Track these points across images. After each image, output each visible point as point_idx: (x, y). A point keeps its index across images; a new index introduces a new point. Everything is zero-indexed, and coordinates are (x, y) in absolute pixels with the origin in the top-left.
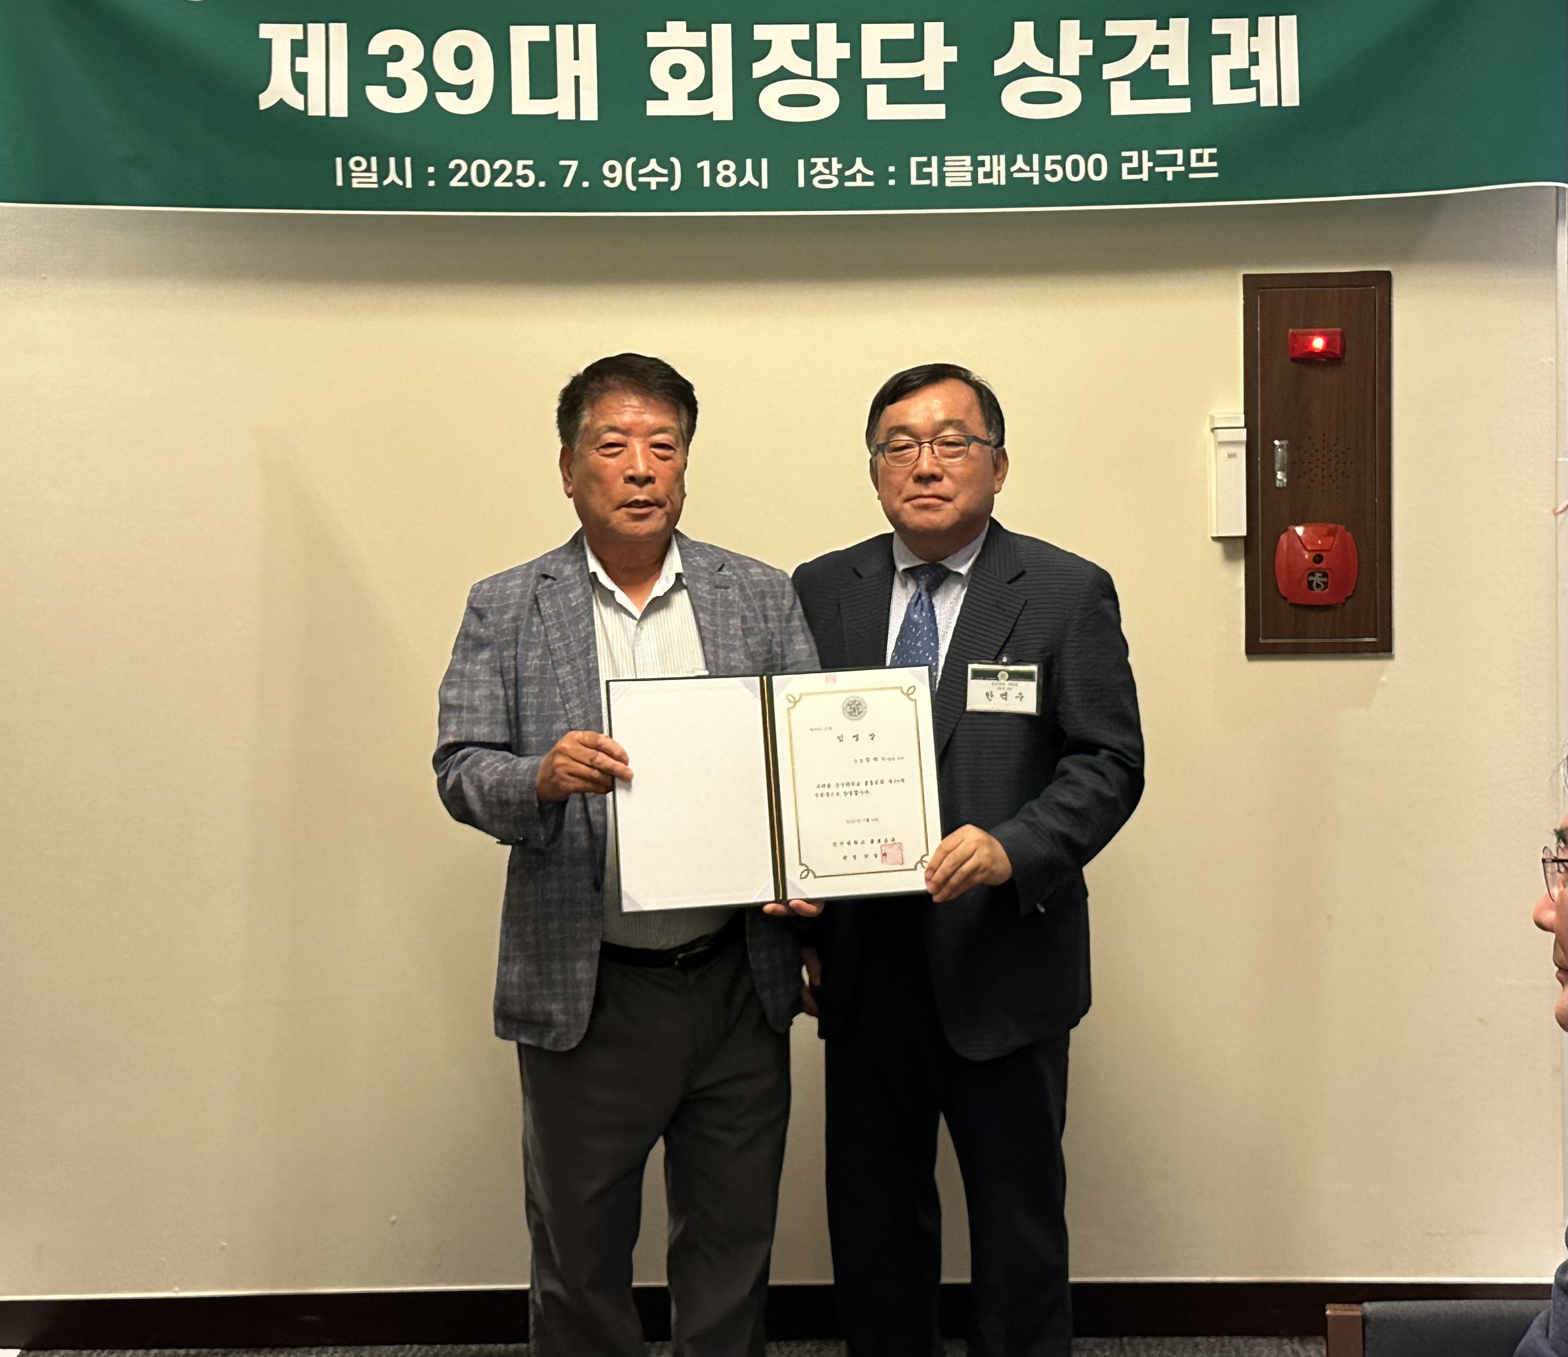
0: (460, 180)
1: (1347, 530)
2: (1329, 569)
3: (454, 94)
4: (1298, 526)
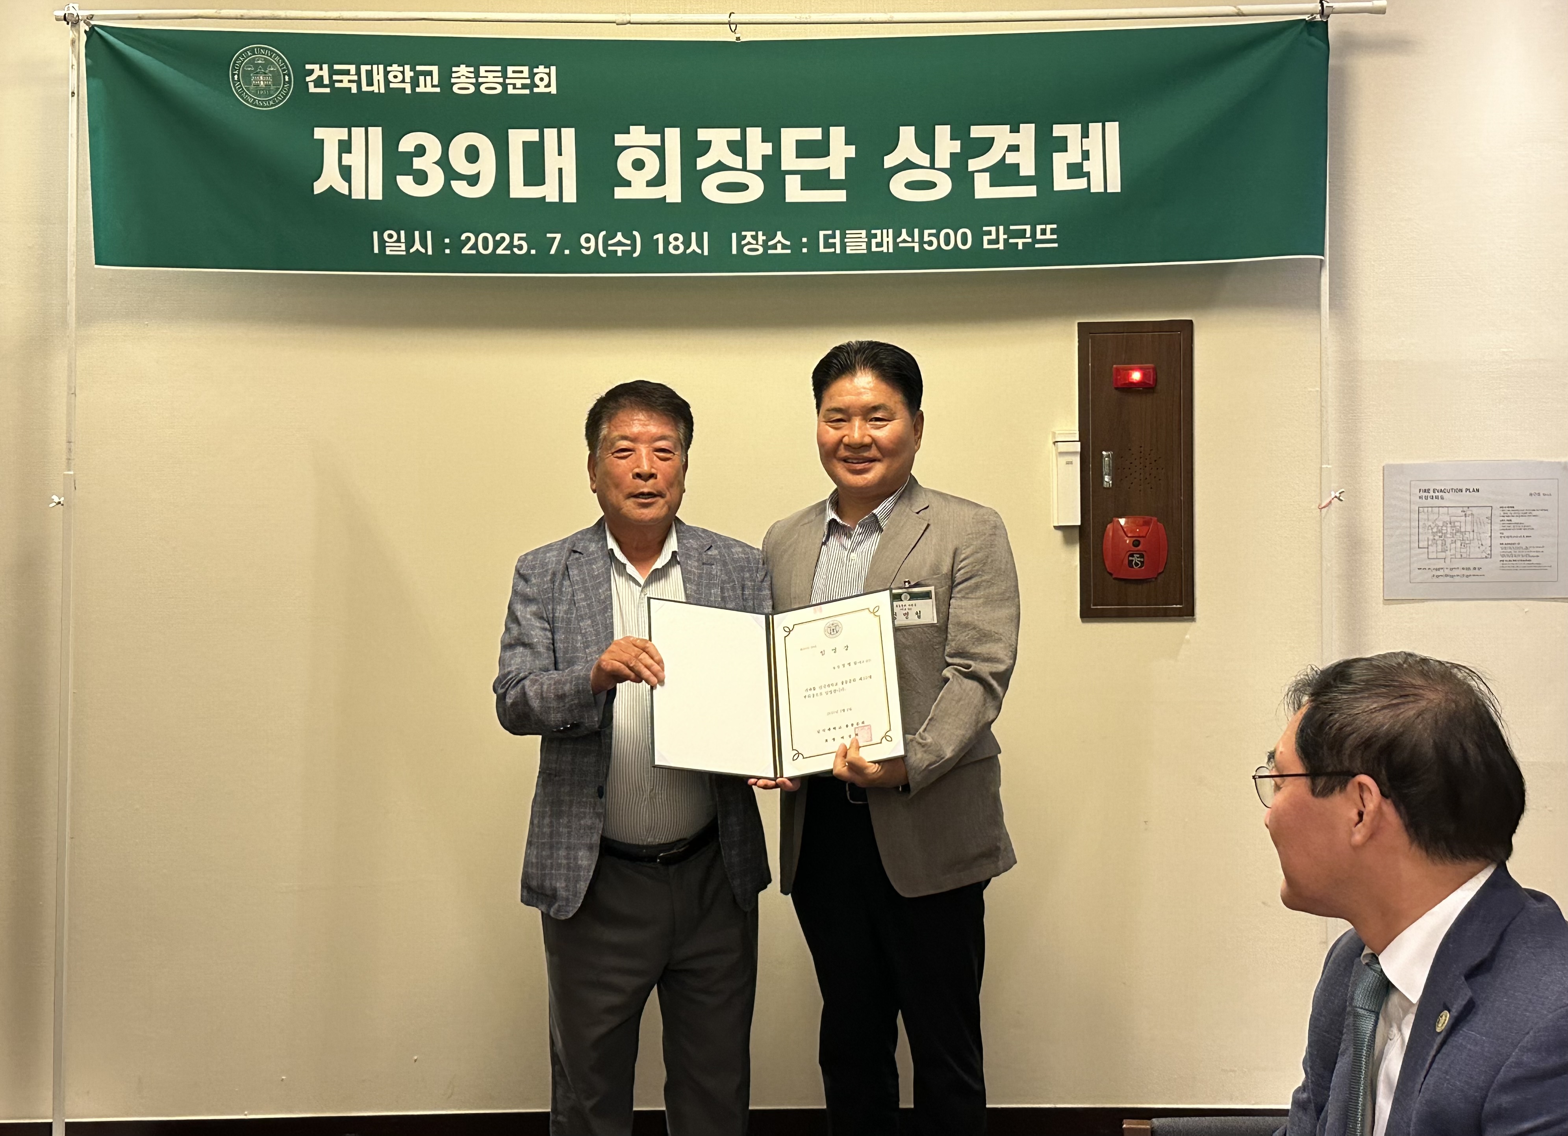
0: (470, 249)
1: (1158, 521)
2: (1145, 551)
3: (465, 182)
4: (1121, 518)
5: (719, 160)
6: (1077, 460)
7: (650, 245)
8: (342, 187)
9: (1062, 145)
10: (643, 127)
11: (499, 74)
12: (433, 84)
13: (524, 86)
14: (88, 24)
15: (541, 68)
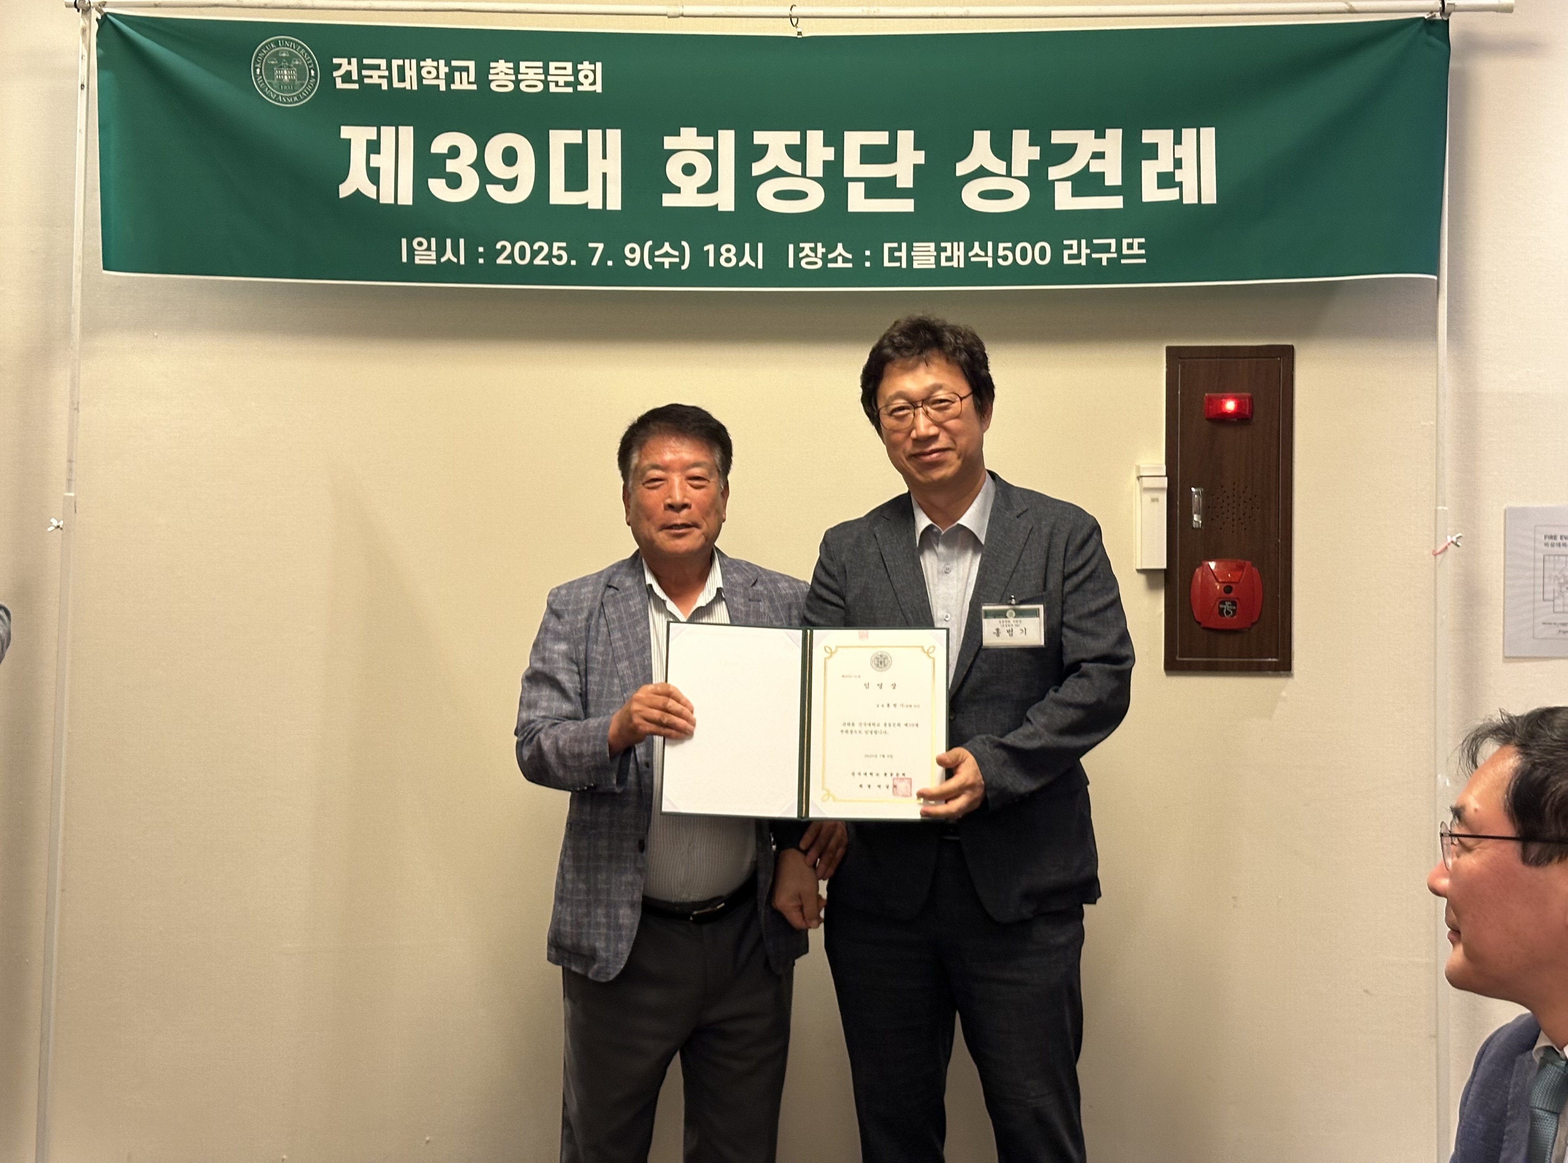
0: (506, 258)
1: (1252, 565)
2: (1238, 599)
3: (502, 187)
4: (1211, 561)
5: (777, 167)
6: (1163, 497)
7: (699, 256)
8: (370, 191)
9: (1152, 152)
10: (695, 130)
11: (541, 71)
12: (470, 80)
13: (567, 84)
14: (100, 11)
15: (586, 63)
